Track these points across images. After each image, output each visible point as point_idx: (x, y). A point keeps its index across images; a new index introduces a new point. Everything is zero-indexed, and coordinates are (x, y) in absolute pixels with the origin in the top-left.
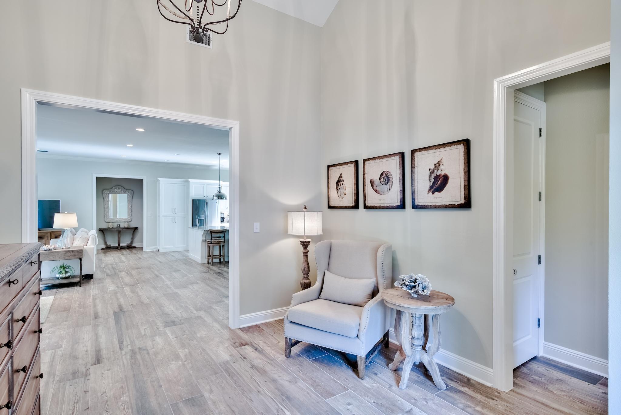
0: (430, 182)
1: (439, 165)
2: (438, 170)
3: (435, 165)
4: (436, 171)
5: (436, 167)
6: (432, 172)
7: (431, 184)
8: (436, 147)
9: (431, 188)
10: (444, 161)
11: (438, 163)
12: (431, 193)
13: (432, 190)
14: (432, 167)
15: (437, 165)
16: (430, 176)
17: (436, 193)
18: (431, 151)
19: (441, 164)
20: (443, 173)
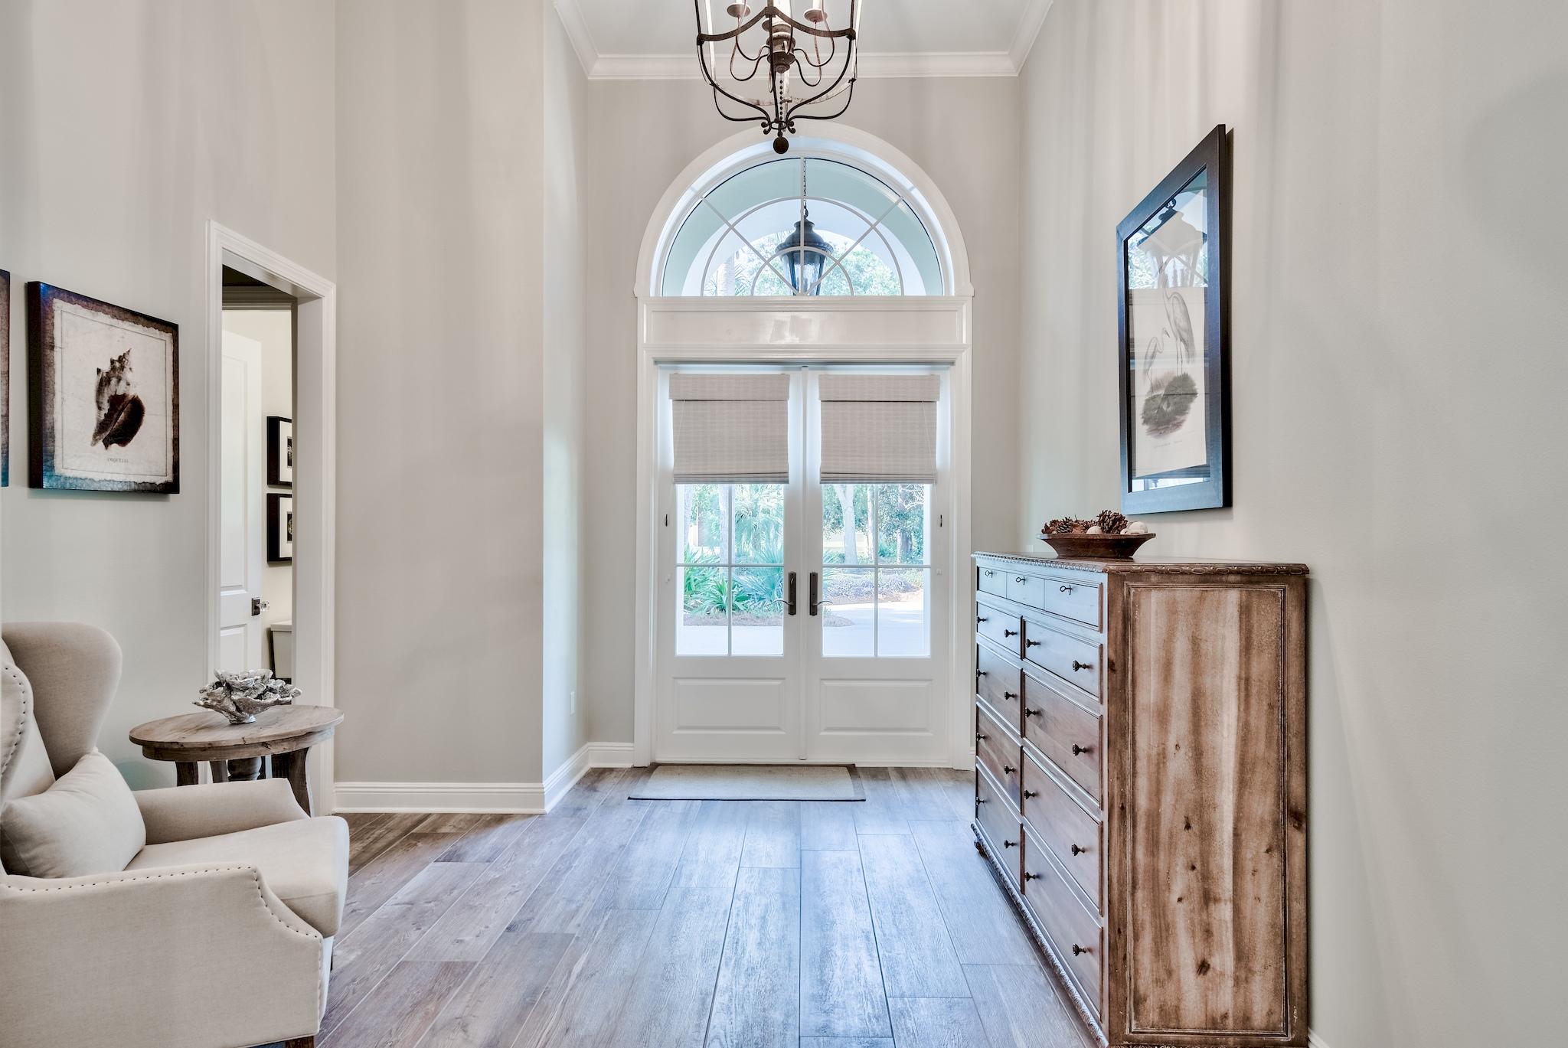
0: (100, 408)
1: (122, 368)
2: (119, 380)
3: (112, 362)
4: (114, 381)
5: (113, 369)
6: (104, 382)
7: (103, 417)
8: (116, 312)
9: (102, 427)
10: (133, 361)
11: (121, 359)
12: (101, 444)
13: (104, 435)
14: (106, 367)
15: (117, 365)
16: (100, 391)
17: (115, 446)
18: (103, 318)
19: (127, 367)
20: (132, 392)
